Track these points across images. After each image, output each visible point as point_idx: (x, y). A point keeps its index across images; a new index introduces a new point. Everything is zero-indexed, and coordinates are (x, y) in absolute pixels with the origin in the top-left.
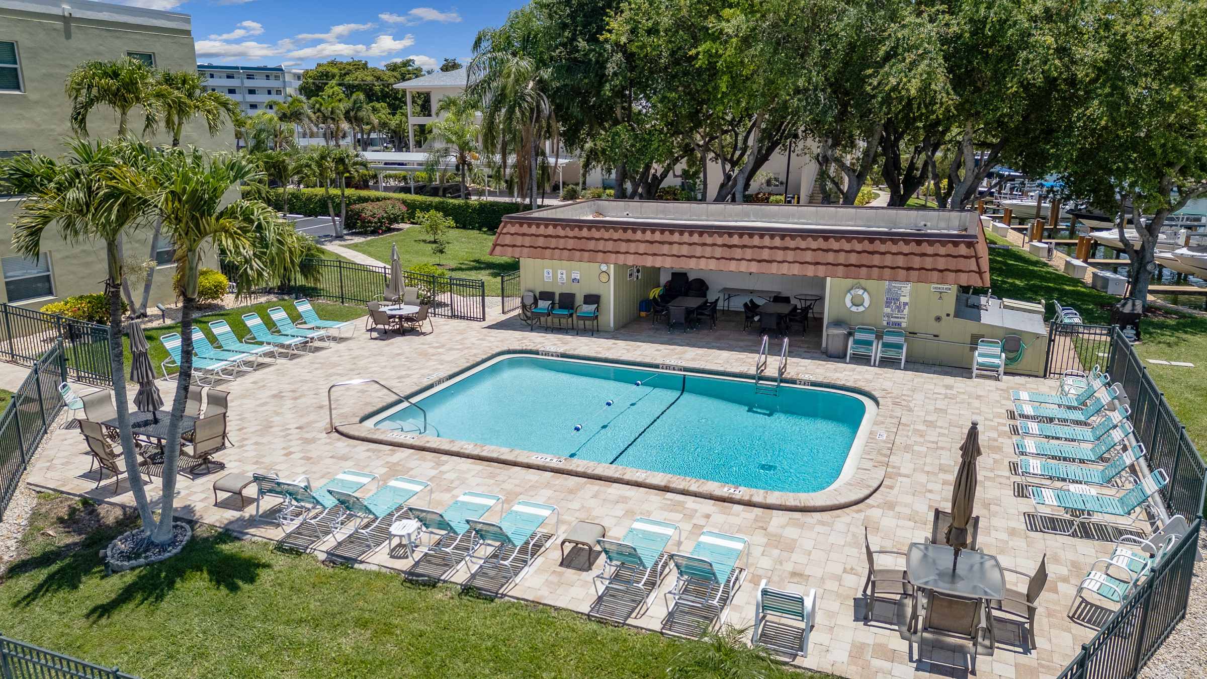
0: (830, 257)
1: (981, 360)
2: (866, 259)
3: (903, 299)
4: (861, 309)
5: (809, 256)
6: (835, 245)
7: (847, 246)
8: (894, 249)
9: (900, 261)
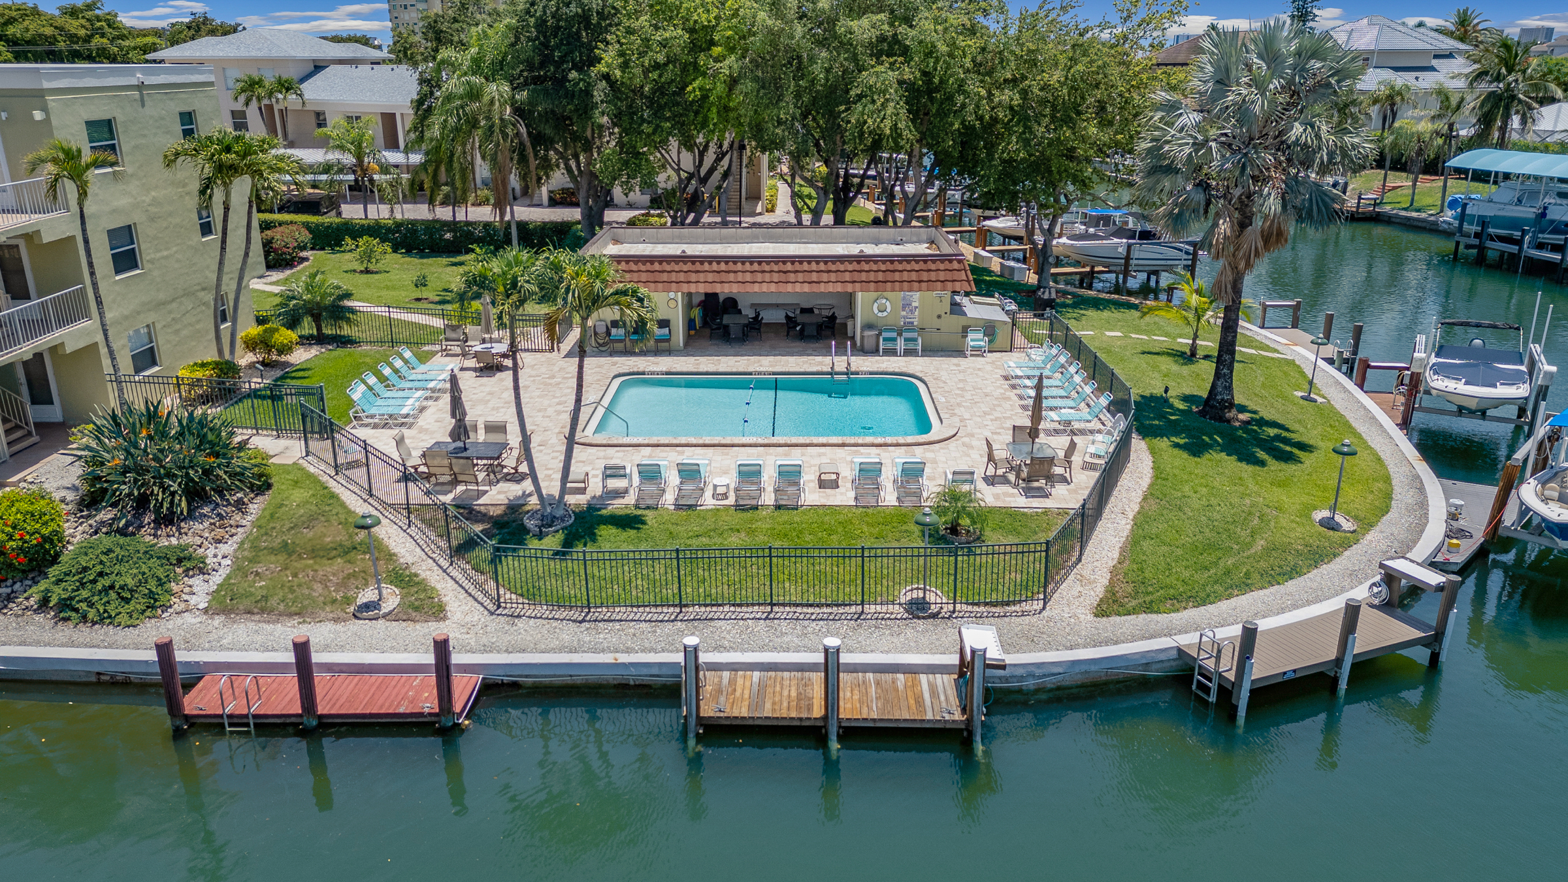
0: (864, 276)
1: (972, 344)
2: (889, 276)
3: (914, 304)
4: (885, 314)
5: (847, 276)
6: (866, 267)
7: (875, 267)
8: (909, 267)
9: (914, 276)
